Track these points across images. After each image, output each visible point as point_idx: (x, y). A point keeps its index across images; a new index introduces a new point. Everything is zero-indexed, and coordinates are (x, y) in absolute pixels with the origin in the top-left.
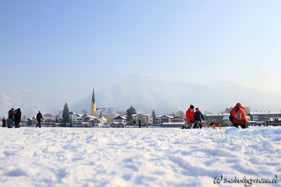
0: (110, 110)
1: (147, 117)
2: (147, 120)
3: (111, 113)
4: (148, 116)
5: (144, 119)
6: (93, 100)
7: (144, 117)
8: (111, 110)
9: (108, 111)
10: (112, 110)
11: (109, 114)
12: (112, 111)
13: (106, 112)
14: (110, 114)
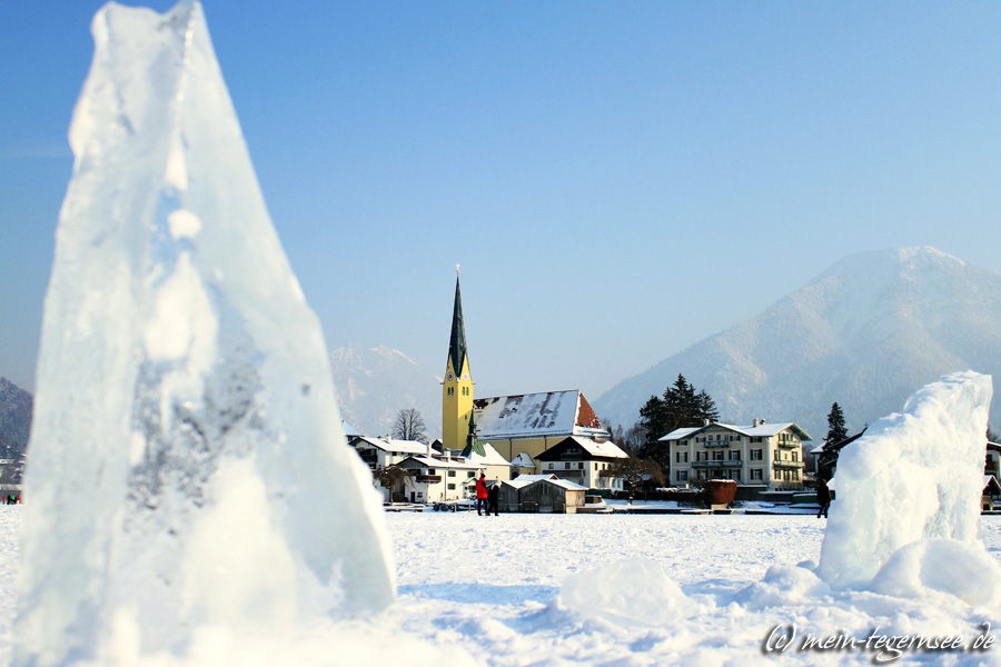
0: (545, 404)
1: (756, 446)
2: (756, 465)
3: (547, 422)
4: (760, 439)
5: (738, 457)
6: (457, 353)
7: (735, 446)
8: (551, 406)
9: (533, 412)
10: (558, 405)
11: (537, 431)
12: (555, 413)
13: (522, 416)
14: (544, 430)
